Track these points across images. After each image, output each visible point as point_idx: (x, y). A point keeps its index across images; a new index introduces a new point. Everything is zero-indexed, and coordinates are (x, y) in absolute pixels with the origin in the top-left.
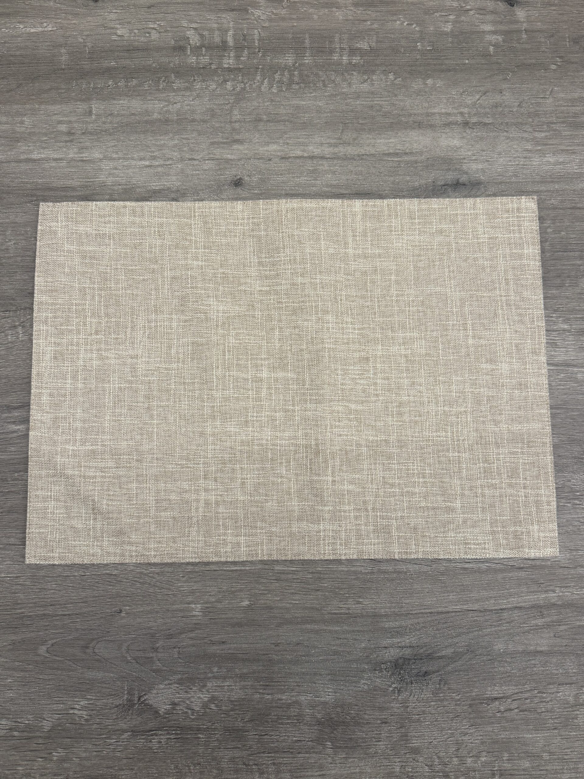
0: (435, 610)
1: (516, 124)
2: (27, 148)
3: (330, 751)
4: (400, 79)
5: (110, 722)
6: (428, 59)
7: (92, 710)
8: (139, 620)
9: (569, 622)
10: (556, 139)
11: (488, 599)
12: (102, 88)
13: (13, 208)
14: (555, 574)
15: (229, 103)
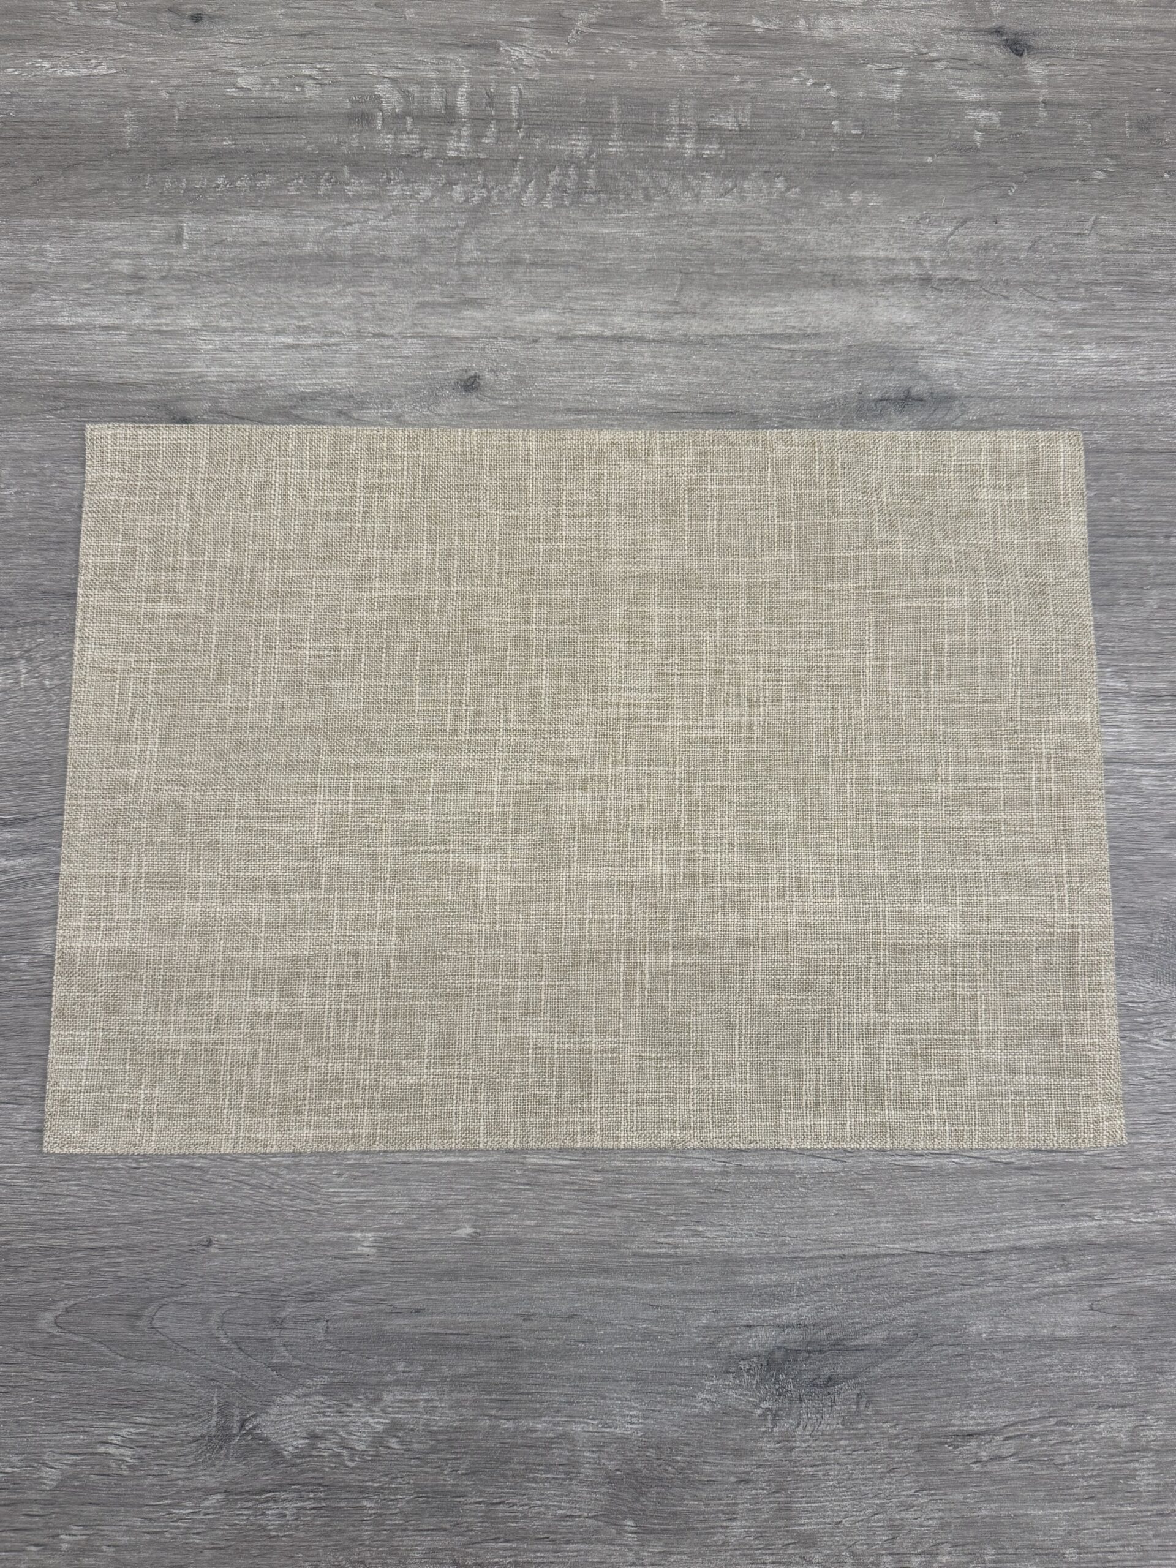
0: (852, 1251)
1: (1025, 285)
2: (49, 304)
3: (631, 1539)
4: (798, 190)
5: (181, 1473)
6: (854, 152)
7: (145, 1447)
8: (246, 1262)
9: (1120, 1281)
10: (1103, 315)
11: (958, 1230)
12: (203, 191)
13: (17, 421)
14: (1092, 1181)
15: (457, 227)
